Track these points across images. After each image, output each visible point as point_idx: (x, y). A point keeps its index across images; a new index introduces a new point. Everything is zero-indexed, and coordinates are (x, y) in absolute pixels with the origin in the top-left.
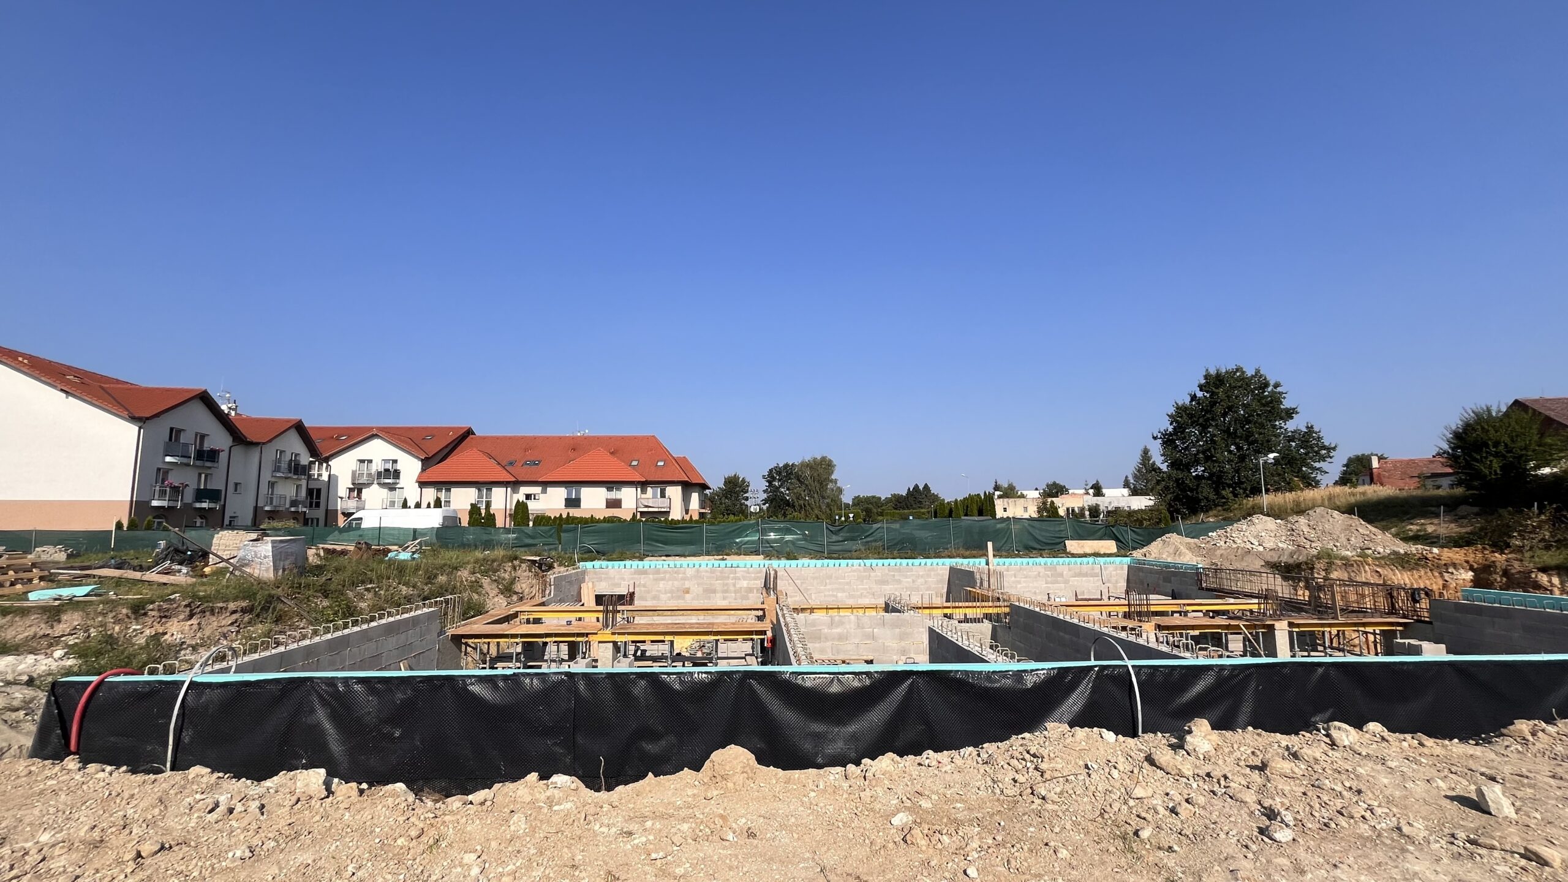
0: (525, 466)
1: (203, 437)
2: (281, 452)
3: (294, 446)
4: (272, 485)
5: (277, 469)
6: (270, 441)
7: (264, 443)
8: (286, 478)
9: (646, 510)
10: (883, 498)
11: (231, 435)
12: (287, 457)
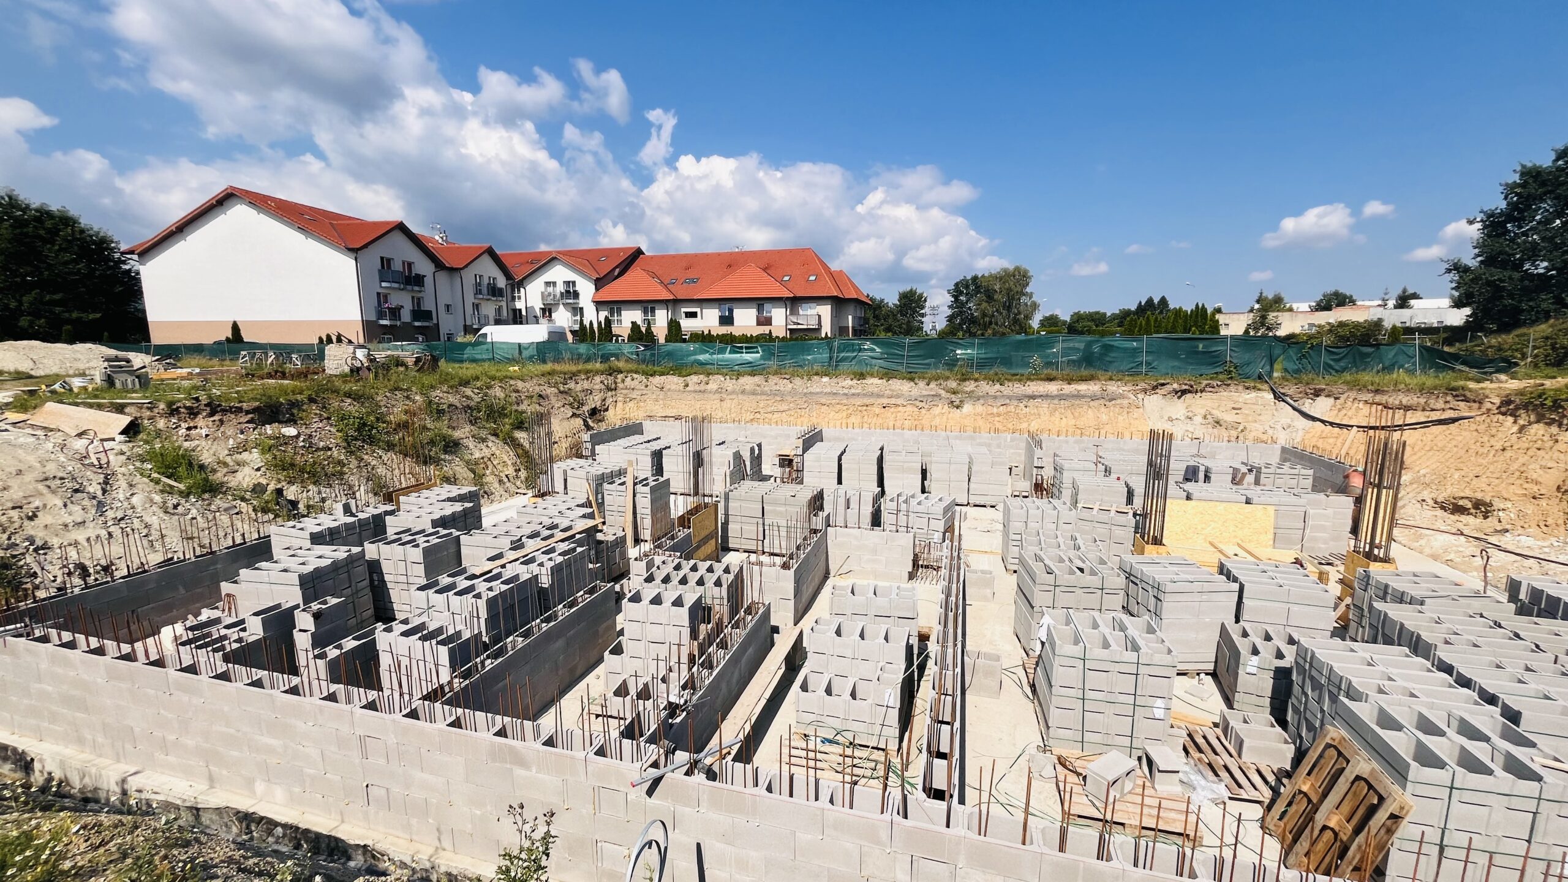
0: (684, 284)
1: (410, 265)
2: (480, 277)
3: (488, 270)
4: (476, 307)
5: (478, 292)
6: (466, 266)
7: (461, 269)
8: (488, 300)
9: (795, 327)
10: (1109, 314)
11: (433, 262)
12: (486, 281)
